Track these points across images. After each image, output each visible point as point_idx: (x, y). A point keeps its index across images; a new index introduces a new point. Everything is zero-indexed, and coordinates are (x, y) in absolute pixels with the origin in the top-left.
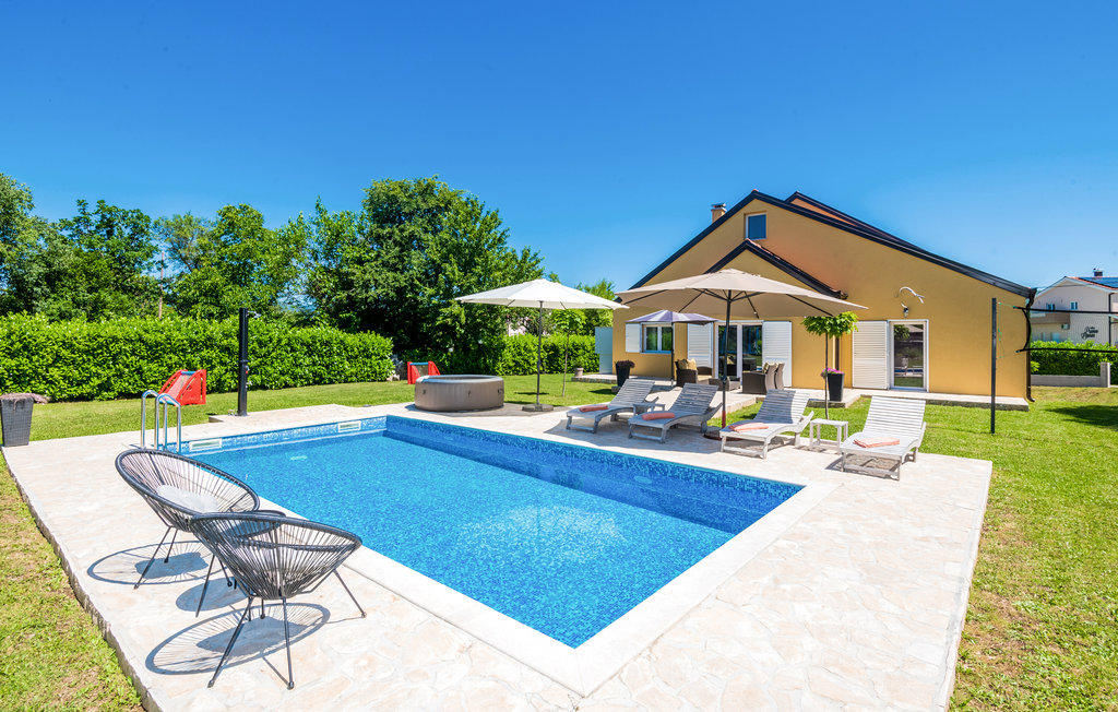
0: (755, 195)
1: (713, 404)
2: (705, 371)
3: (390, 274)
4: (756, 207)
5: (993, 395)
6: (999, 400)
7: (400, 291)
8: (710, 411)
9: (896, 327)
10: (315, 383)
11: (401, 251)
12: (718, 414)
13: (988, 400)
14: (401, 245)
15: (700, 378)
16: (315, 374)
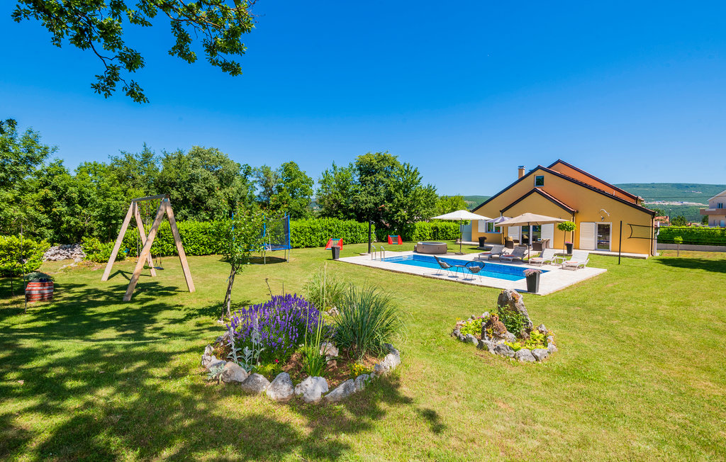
0: (539, 168)
1: (525, 253)
2: (517, 241)
3: (372, 197)
4: (539, 173)
5: (620, 252)
6: (622, 254)
7: (376, 204)
8: (524, 255)
9: (599, 225)
10: (352, 243)
11: (375, 187)
12: (527, 256)
13: (618, 254)
14: (375, 184)
15: (515, 244)
16: (352, 239)
